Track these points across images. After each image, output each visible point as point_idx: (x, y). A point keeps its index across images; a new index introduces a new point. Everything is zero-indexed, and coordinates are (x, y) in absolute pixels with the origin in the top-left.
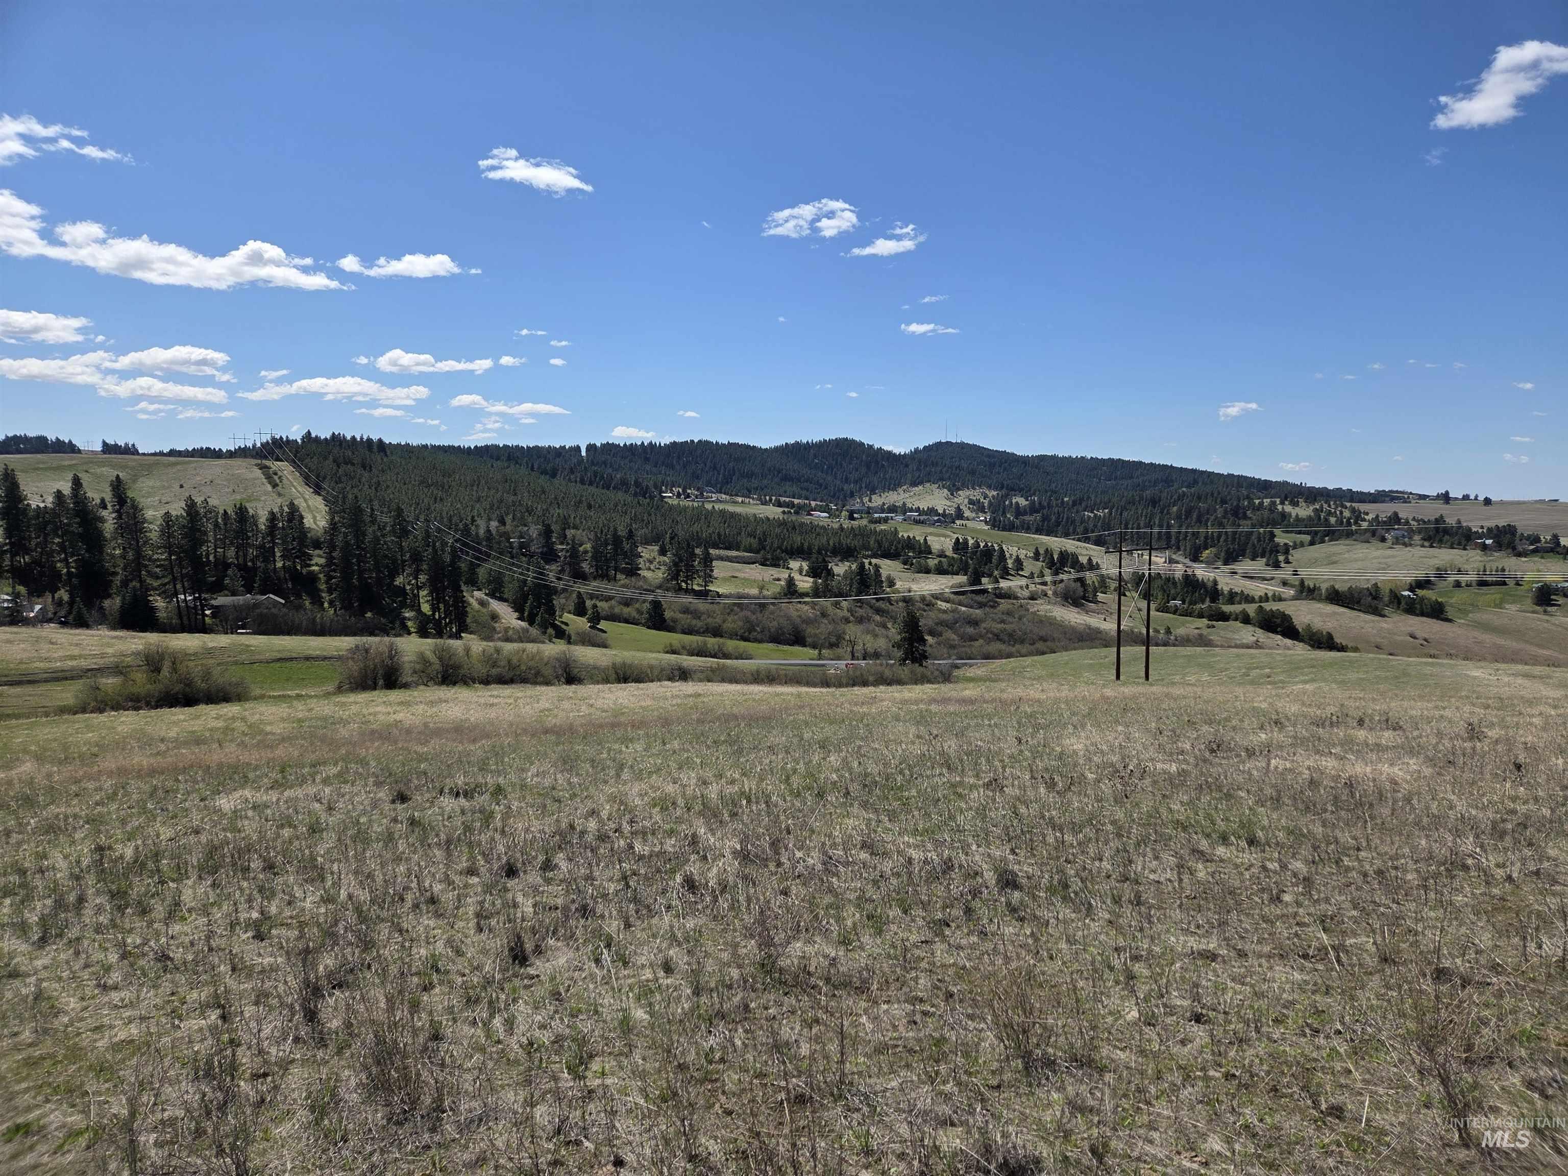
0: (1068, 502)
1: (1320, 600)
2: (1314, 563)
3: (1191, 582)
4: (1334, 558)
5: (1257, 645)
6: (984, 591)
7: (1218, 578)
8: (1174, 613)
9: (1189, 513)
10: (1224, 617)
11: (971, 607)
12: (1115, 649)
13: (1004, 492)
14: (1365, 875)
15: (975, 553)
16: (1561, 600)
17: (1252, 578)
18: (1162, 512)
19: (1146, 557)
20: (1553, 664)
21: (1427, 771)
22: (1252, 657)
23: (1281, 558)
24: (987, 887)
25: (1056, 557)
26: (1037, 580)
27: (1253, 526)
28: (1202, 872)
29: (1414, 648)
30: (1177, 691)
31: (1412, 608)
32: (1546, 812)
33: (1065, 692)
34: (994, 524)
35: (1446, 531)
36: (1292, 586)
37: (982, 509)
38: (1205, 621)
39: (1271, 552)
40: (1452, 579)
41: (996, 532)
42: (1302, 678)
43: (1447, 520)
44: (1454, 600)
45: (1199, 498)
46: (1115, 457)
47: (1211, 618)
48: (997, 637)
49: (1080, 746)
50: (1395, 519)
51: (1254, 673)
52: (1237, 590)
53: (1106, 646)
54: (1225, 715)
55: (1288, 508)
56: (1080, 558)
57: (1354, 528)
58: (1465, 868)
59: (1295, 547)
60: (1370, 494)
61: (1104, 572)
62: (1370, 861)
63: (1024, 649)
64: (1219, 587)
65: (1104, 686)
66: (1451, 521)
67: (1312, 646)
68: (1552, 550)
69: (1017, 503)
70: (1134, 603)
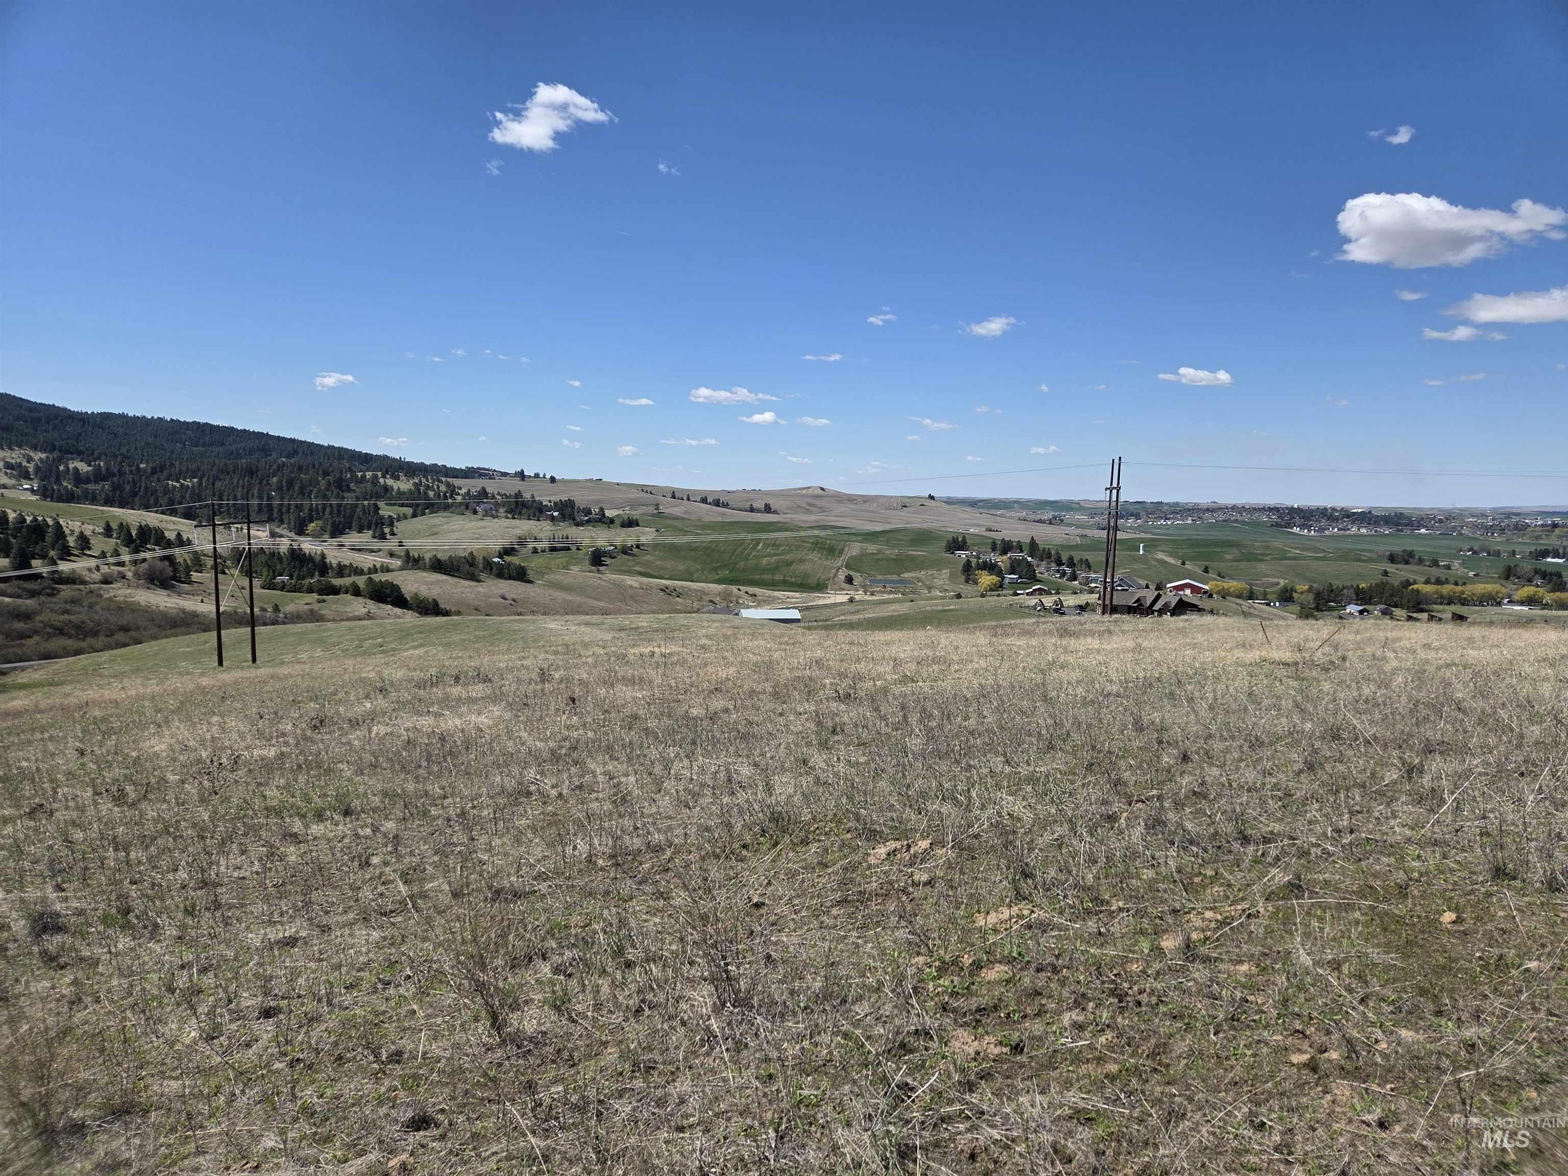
0: (145, 470)
1: (425, 569)
2: (417, 534)
3: (298, 558)
4: (436, 530)
5: (369, 616)
6: (38, 576)
7: (326, 552)
8: (282, 589)
9: (290, 484)
10: (335, 591)
11: (19, 597)
12: (215, 634)
13: (56, 454)
14: (449, 820)
15: (19, 530)
16: (608, 561)
17: (360, 550)
18: (261, 483)
19: (245, 531)
20: (605, 612)
21: (507, 715)
22: (364, 628)
23: (387, 530)
24: (15, 941)
25: (134, 533)
26: (111, 560)
27: (358, 499)
28: (292, 853)
29: (505, 607)
30: (285, 671)
31: (502, 573)
32: (590, 734)
33: (153, 687)
34: (45, 493)
35: (524, 505)
36: (399, 557)
37: (26, 475)
38: (315, 596)
39: (377, 524)
40: (531, 546)
41: (48, 504)
42: (412, 644)
43: (524, 495)
44: (533, 564)
45: (300, 469)
46: (202, 420)
47: (321, 592)
48: (60, 631)
49: (163, 747)
50: (484, 493)
51: (367, 644)
52: (347, 563)
53: (205, 631)
54: (332, 689)
55: (390, 482)
56: (167, 534)
57: (450, 501)
58: (529, 794)
59: (399, 520)
60: (461, 470)
61: (198, 549)
62: (452, 807)
63: (101, 640)
64: (328, 561)
65: (202, 674)
66: (527, 496)
67: (420, 613)
68: (600, 521)
69: (76, 469)
70: (234, 579)
